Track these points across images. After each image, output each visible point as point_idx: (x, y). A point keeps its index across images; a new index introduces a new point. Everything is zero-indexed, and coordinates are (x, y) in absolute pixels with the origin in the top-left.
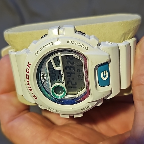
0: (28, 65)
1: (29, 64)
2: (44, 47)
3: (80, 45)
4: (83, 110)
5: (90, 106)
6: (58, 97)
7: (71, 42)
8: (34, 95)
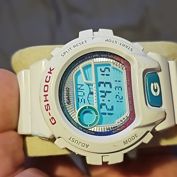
0: (49, 71)
1: (51, 69)
2: (74, 47)
3: (122, 44)
4: (126, 143)
5: (137, 136)
6: (87, 126)
7: (110, 41)
8: (52, 118)
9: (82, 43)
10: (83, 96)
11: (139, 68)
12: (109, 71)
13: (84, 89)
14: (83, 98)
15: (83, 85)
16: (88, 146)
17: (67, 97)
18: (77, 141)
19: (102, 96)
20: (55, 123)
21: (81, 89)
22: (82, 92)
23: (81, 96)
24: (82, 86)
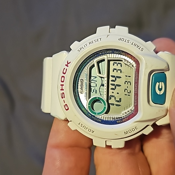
0: (67, 64)
1: (68, 62)
2: (90, 44)
3: (133, 44)
4: (127, 134)
5: (137, 128)
6: (95, 113)
7: (123, 40)
8: (66, 105)
9: (97, 40)
10: (95, 87)
12: (121, 66)
13: (96, 81)
14: (95, 89)
15: (97, 77)
16: (94, 131)
17: (81, 87)
18: (84, 127)
19: (112, 89)
20: (68, 109)
21: (94, 81)
22: (95, 83)
23: (94, 87)
24: (95, 78)
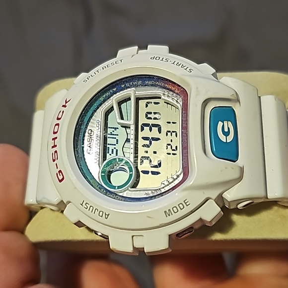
0: (64, 104)
1: (67, 101)
2: (103, 69)
3: (175, 63)
4: (169, 215)
6: (114, 187)
7: (158, 58)
8: (60, 171)
9: (116, 63)
10: (115, 145)
11: (197, 95)
13: (118, 135)
14: (115, 148)
15: (118, 128)
16: (108, 215)
17: (89, 143)
18: (92, 208)
20: (63, 179)
21: (113, 135)
22: (115, 138)
23: (113, 145)
24: (115, 130)
